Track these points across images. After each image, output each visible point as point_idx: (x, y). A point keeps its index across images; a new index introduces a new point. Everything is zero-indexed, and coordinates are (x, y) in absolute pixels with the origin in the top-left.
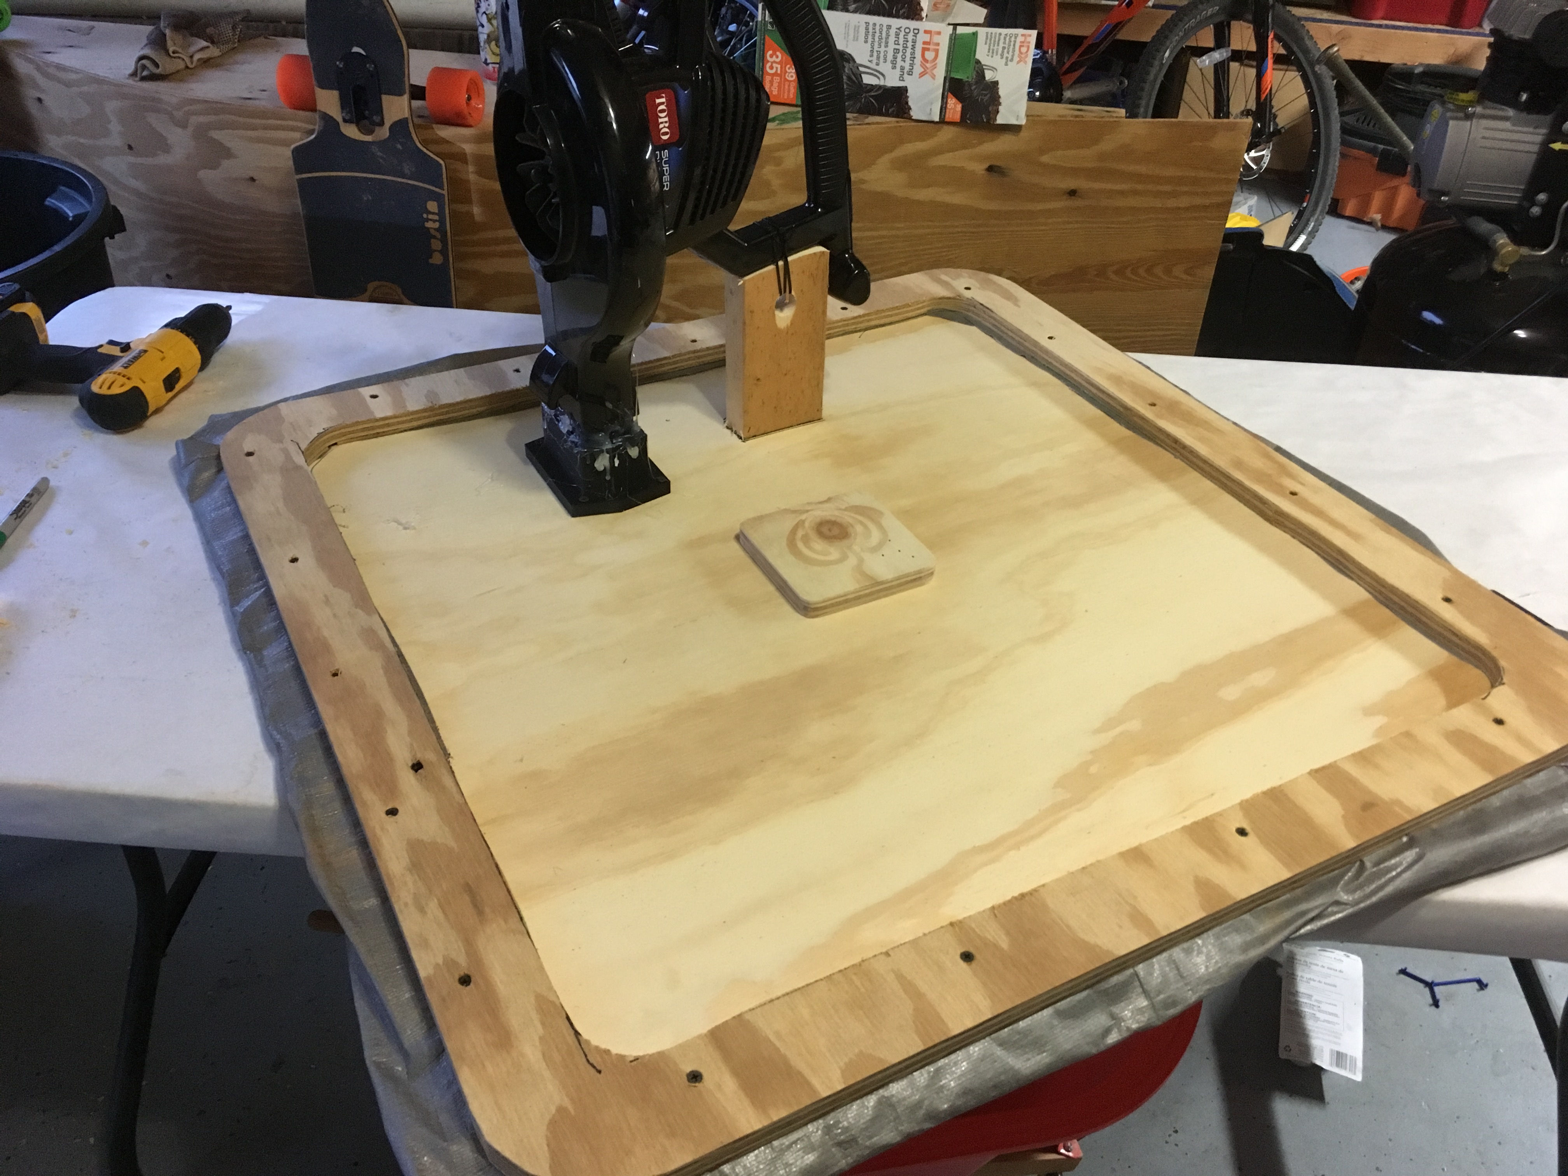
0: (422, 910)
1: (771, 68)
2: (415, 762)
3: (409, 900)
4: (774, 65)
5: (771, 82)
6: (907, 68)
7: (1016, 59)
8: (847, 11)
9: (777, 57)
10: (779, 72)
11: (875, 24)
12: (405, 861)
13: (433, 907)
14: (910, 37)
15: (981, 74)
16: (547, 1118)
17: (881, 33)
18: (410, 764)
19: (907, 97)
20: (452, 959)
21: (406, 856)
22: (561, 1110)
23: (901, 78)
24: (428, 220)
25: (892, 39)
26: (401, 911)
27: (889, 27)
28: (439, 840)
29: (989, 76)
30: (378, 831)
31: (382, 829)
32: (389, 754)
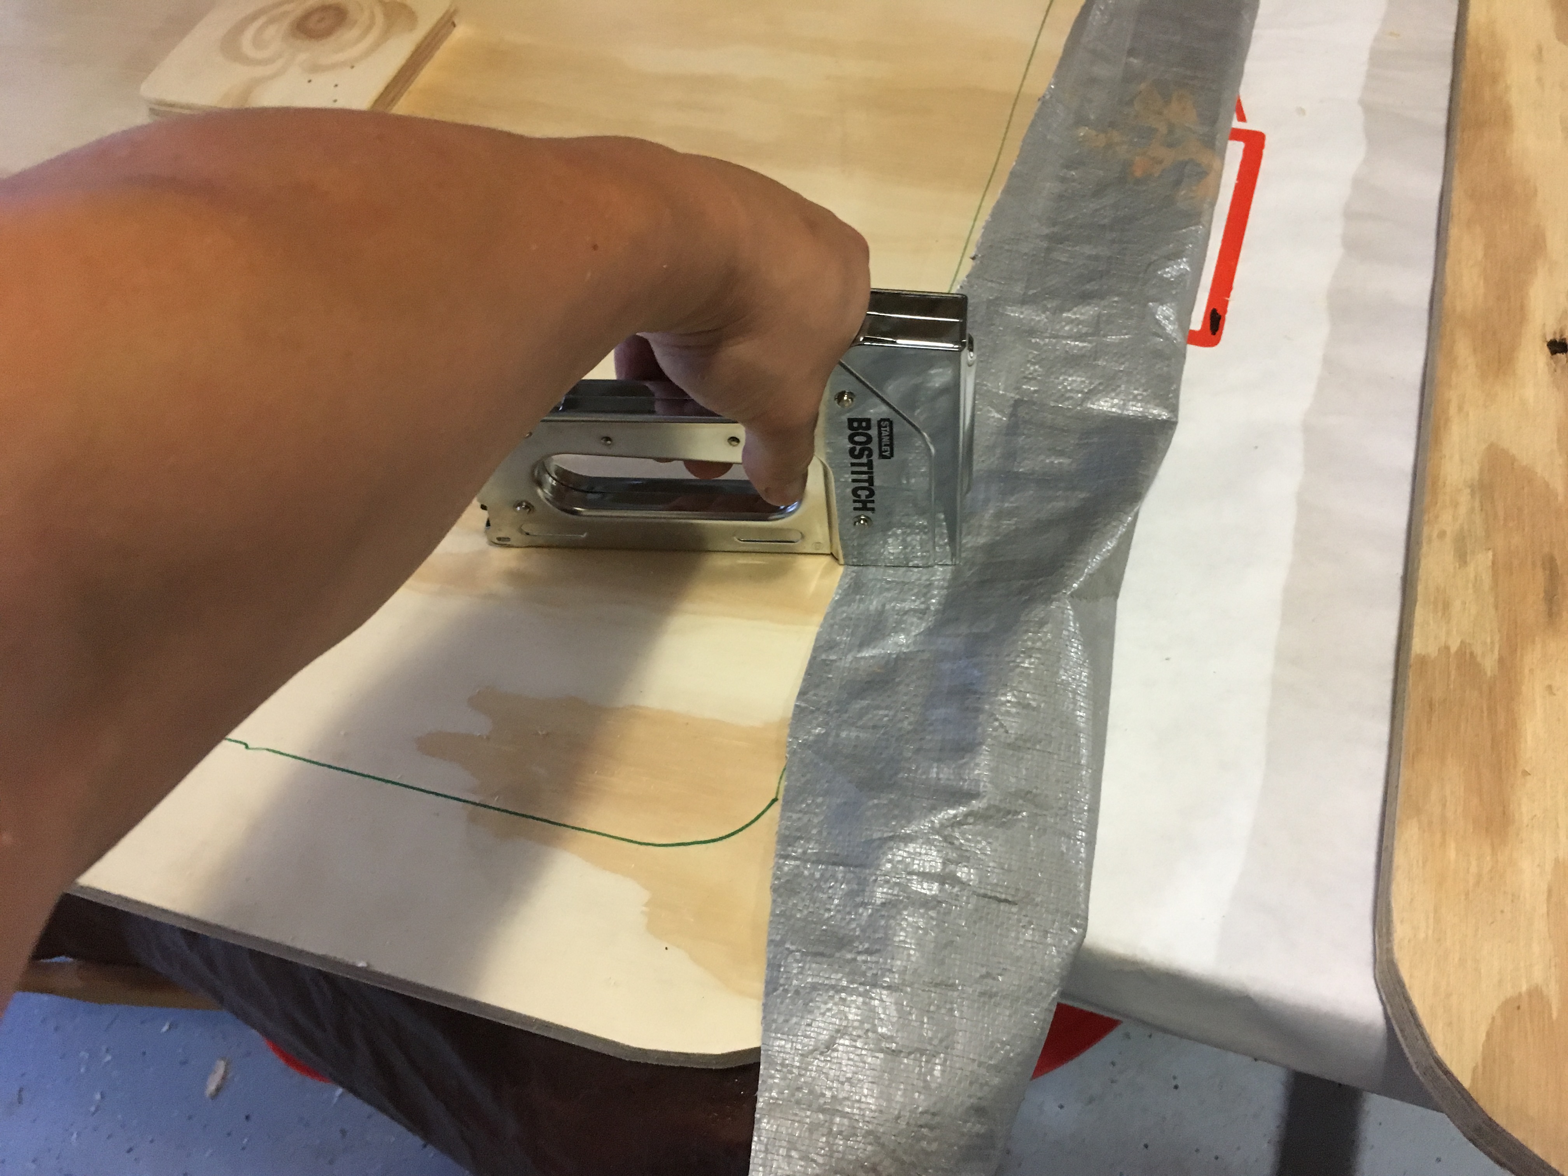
0: (1462, 557)
2: (1558, 339)
3: (1451, 529)
12: (1472, 471)
13: (1482, 561)
16: (1509, 991)
18: (1549, 339)
20: (1472, 654)
21: (1477, 468)
22: (1535, 993)
26: (1430, 541)
28: (1539, 470)
30: (1453, 410)
31: (1460, 409)
32: (1522, 308)
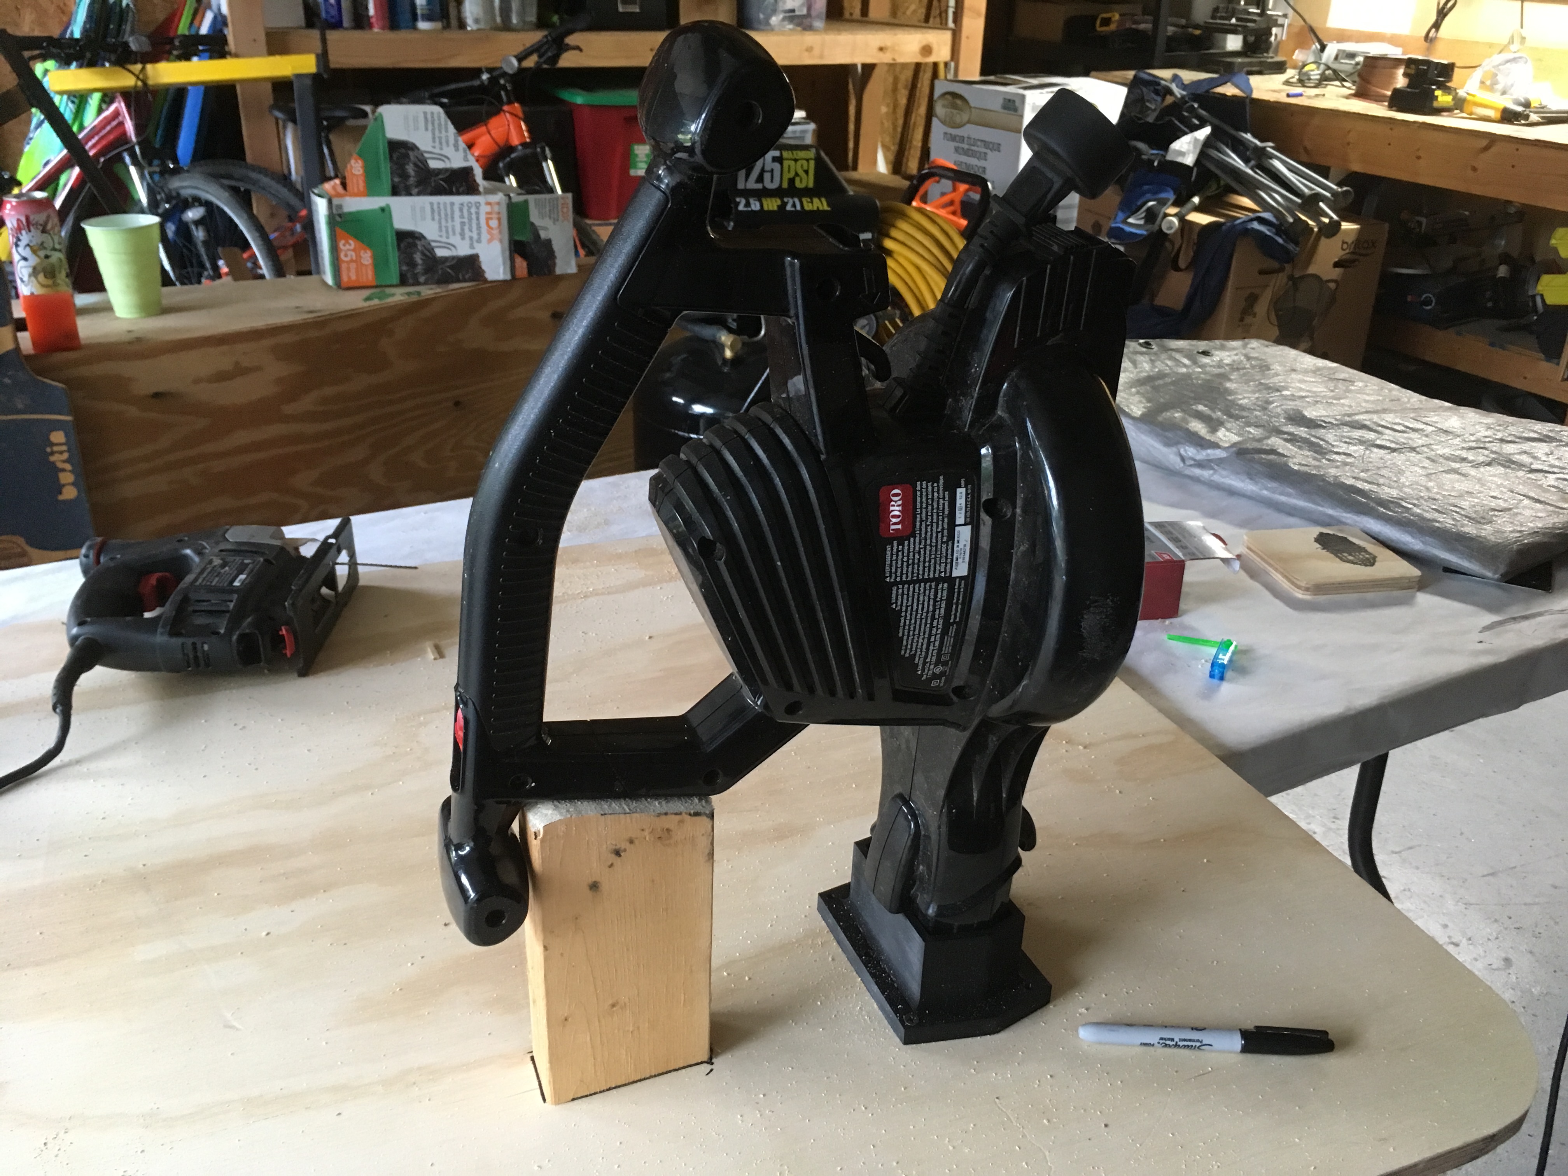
1: (346, 256)
4: (349, 253)
5: (348, 269)
6: (475, 236)
7: (561, 218)
8: (410, 194)
9: (350, 245)
10: (354, 258)
11: (439, 204)
14: (473, 210)
15: (537, 236)
17: (446, 210)
19: (480, 262)
23: (472, 246)
24: (52, 453)
25: (457, 213)
27: (452, 204)
29: (543, 235)
